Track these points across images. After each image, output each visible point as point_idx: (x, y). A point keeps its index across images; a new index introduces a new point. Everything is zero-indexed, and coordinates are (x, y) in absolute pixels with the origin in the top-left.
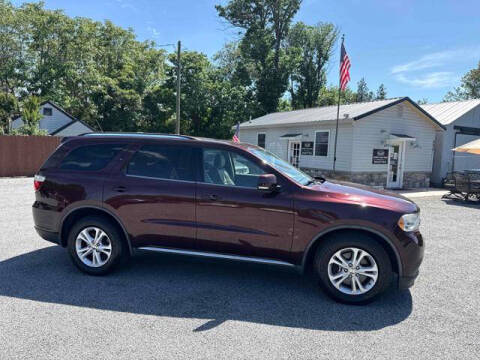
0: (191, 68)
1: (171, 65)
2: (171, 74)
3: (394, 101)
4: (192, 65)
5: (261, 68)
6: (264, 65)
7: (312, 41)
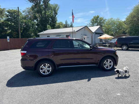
0: (15, 15)
1: (8, 13)
2: (8, 17)
3: (83, 27)
4: (16, 14)
5: (41, 16)
6: (41, 15)
7: (53, 8)
